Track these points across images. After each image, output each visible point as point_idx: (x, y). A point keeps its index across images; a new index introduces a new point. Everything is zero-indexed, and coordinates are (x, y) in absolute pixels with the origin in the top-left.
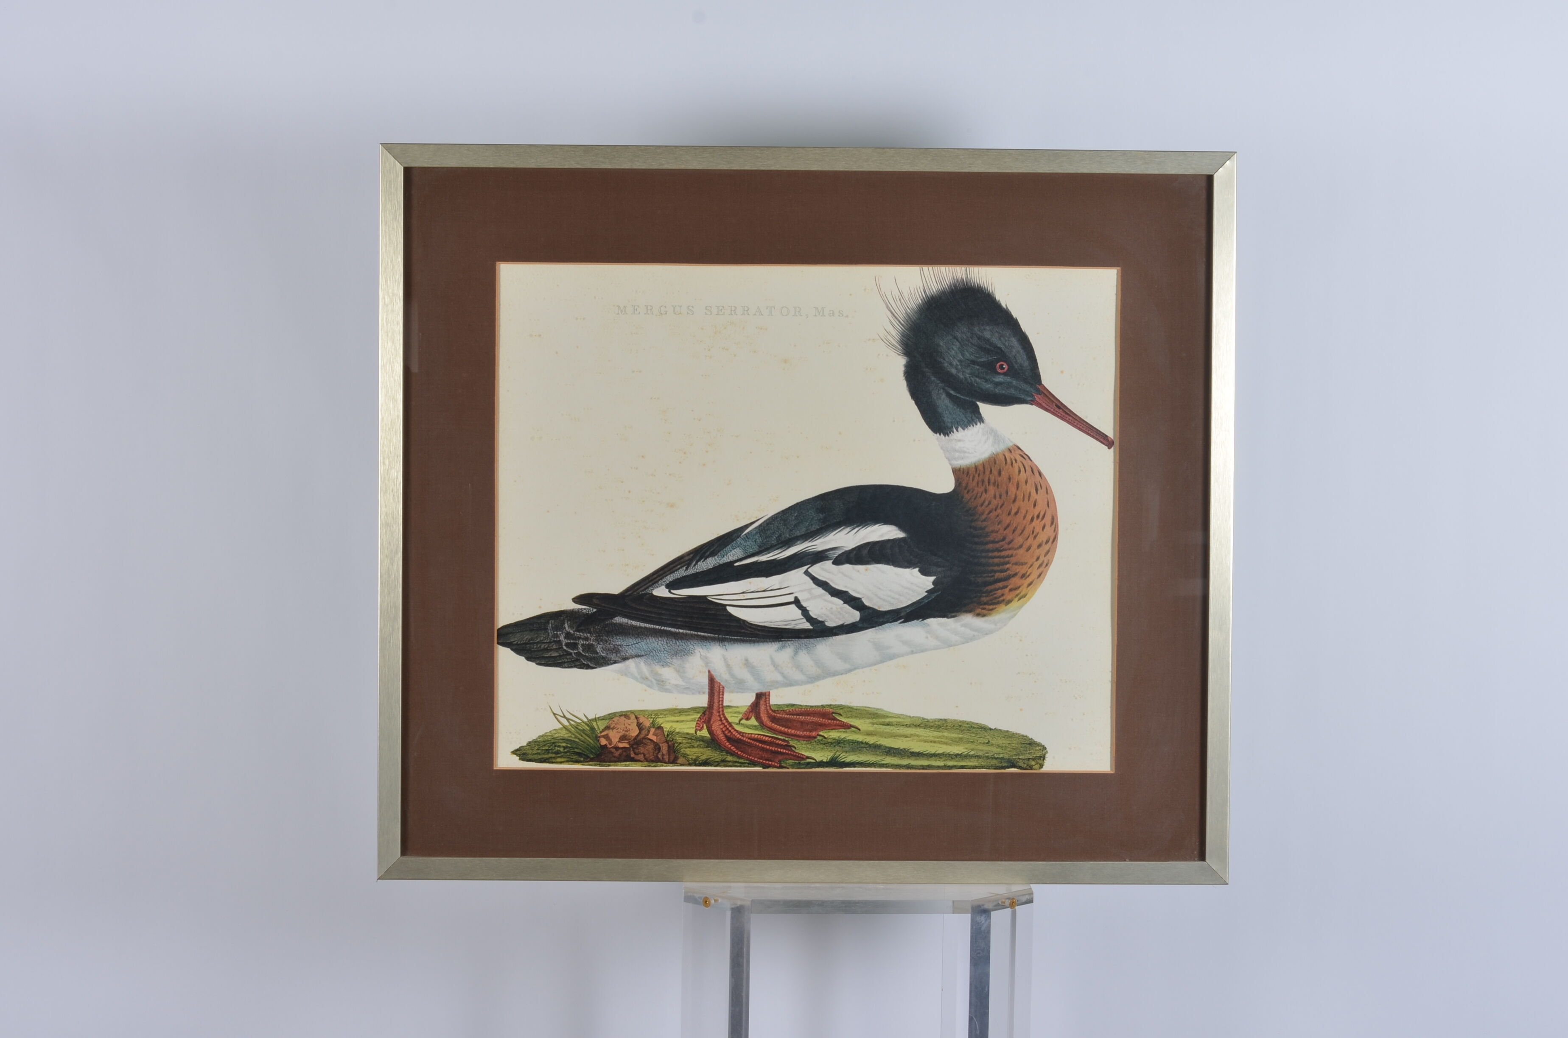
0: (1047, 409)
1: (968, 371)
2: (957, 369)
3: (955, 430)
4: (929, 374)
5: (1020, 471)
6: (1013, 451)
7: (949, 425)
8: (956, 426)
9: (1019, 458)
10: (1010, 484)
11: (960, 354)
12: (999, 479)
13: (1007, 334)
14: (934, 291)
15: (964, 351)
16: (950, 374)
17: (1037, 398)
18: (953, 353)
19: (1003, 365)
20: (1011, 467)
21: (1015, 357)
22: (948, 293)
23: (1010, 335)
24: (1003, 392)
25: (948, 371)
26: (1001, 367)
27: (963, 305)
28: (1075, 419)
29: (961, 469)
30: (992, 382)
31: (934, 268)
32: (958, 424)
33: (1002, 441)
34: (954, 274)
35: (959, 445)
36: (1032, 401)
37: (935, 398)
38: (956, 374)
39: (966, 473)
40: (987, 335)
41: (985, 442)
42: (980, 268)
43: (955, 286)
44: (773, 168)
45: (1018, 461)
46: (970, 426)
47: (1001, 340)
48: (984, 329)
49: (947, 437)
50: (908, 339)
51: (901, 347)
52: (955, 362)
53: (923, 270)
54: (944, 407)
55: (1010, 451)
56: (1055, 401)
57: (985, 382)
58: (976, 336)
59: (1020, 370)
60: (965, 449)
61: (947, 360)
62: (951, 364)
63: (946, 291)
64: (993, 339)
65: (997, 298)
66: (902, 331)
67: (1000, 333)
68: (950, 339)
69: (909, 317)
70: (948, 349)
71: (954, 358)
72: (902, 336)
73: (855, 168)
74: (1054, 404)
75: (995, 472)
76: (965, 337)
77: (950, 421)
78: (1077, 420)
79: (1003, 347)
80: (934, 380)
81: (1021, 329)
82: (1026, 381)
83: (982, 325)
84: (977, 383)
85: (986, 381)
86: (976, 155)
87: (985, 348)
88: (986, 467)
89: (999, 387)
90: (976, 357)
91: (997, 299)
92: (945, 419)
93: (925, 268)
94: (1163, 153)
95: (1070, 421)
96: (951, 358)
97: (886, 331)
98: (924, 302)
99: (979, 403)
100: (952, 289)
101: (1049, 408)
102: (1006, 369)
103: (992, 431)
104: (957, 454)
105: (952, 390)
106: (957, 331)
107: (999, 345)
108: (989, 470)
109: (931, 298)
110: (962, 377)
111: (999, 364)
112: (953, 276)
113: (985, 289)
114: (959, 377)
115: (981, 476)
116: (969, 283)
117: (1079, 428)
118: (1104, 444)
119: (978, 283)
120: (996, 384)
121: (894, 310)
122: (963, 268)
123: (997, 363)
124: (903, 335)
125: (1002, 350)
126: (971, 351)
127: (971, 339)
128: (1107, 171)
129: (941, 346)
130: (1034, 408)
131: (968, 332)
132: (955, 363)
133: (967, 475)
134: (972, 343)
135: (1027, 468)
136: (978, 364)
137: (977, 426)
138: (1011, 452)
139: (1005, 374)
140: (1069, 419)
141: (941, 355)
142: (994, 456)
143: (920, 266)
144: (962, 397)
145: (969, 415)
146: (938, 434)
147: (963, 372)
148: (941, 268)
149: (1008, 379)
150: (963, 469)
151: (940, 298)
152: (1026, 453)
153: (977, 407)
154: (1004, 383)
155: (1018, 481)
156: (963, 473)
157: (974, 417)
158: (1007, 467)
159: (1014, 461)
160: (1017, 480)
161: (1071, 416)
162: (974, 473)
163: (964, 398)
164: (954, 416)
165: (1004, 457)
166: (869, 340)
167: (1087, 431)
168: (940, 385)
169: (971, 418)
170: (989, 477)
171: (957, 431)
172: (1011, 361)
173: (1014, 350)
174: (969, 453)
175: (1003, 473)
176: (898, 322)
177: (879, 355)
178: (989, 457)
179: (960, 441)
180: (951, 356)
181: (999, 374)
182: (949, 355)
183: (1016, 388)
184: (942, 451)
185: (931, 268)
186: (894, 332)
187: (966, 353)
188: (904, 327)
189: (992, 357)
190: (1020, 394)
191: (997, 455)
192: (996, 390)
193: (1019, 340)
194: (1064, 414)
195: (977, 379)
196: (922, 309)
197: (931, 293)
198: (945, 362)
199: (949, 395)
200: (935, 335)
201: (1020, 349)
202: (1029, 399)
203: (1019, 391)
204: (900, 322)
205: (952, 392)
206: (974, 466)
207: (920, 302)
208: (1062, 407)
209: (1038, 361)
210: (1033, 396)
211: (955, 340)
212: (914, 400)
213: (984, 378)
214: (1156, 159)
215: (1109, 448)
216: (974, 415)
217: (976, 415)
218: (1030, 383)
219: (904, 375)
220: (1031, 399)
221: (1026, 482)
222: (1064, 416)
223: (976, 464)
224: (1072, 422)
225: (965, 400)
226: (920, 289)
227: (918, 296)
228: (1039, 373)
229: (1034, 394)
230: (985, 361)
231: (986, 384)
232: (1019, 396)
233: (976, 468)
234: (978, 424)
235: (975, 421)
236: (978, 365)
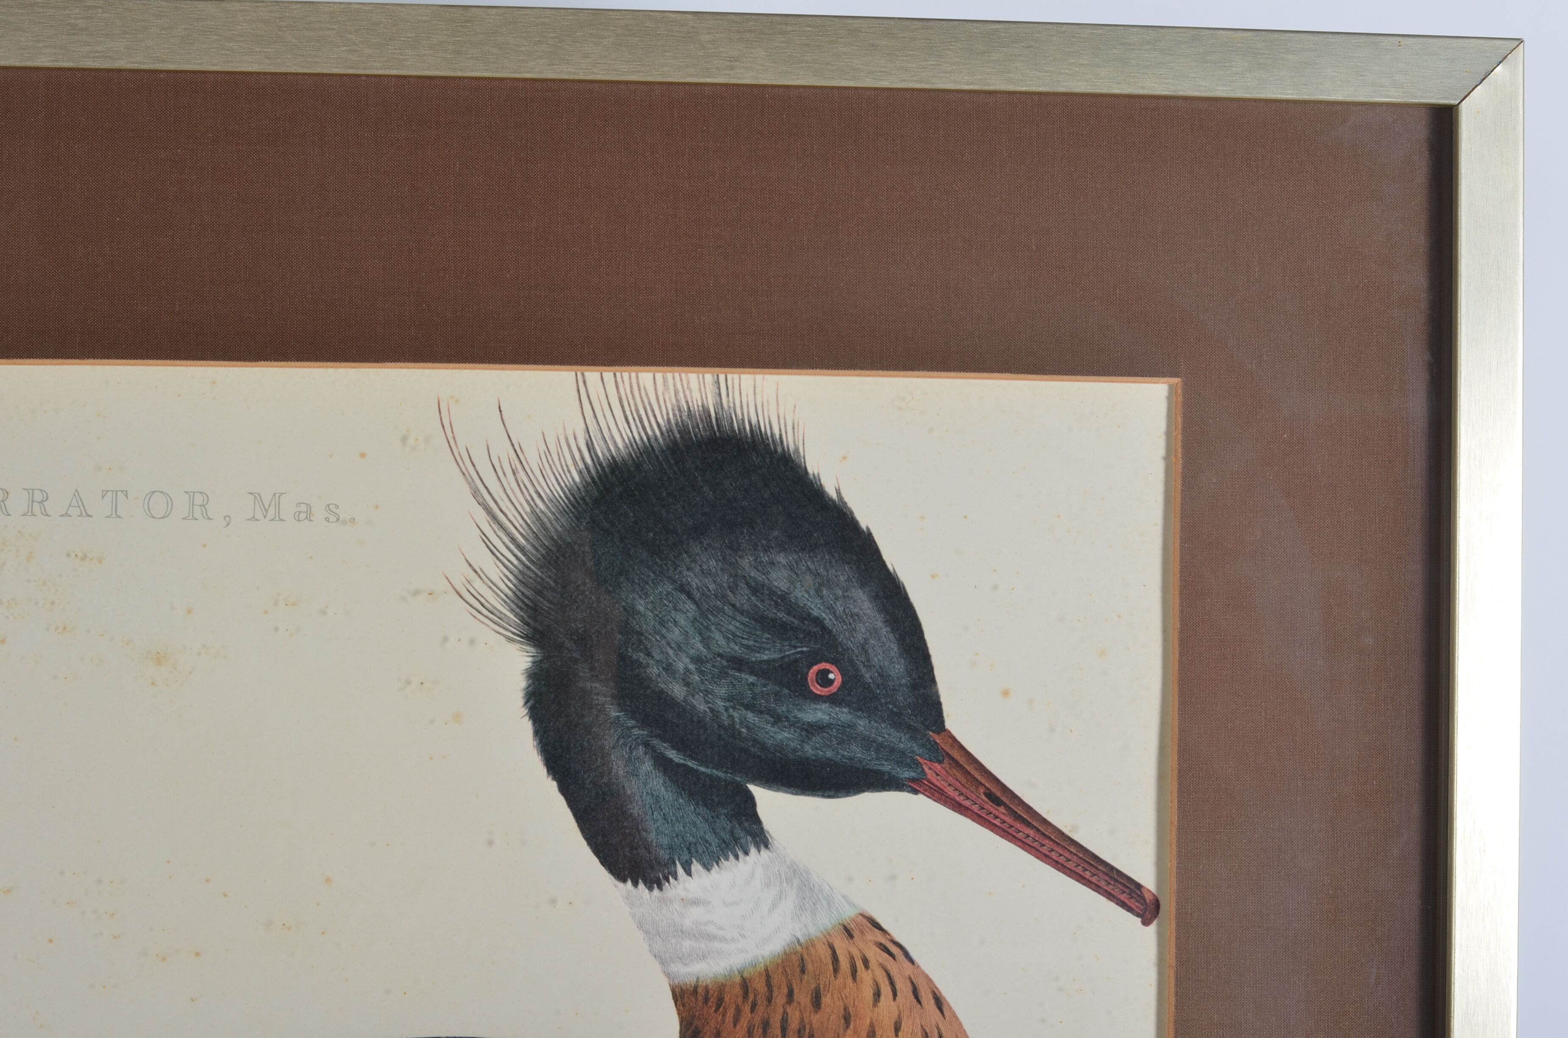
0: (960, 805)
1: (722, 691)
2: (687, 684)
3: (680, 870)
4: (601, 699)
5: (877, 994)
6: (856, 934)
7: (664, 855)
8: (686, 857)
9: (875, 955)
10: (849, 1032)
11: (698, 638)
12: (816, 1019)
13: (842, 578)
14: (620, 445)
15: (707, 628)
16: (664, 700)
17: (932, 771)
18: (675, 634)
19: (829, 672)
20: (849, 980)
21: (863, 648)
22: (662, 451)
23: (849, 580)
24: (829, 754)
25: (662, 692)
26: (823, 679)
27: (706, 489)
28: (1044, 834)
29: (700, 990)
30: (795, 724)
31: (618, 374)
32: (690, 852)
33: (825, 903)
34: (681, 395)
35: (695, 914)
36: (913, 780)
37: (621, 773)
38: (685, 700)
39: (713, 1000)
40: (779, 579)
41: (774, 906)
42: (759, 377)
43: (684, 430)
44: (122, 64)
45: (873, 964)
46: (727, 859)
47: (822, 598)
48: (772, 563)
49: (656, 891)
50: (539, 593)
51: (516, 615)
52: (682, 664)
53: (584, 382)
54: (649, 800)
55: (848, 933)
56: (983, 781)
57: (773, 725)
58: (747, 584)
59: (878, 687)
60: (711, 929)
61: (657, 657)
62: (669, 668)
63: (655, 445)
64: (799, 595)
65: (812, 468)
66: (520, 567)
67: (817, 575)
68: (668, 593)
69: (543, 524)
70: (662, 623)
71: (680, 648)
72: (520, 581)
73: (377, 68)
74: (982, 790)
75: (803, 998)
76: (712, 587)
77: (665, 841)
78: (1049, 838)
79: (828, 619)
80: (618, 718)
81: (884, 563)
82: (896, 720)
83: (765, 551)
84: (748, 728)
85: (778, 719)
86: (750, 31)
87: (774, 620)
88: (775, 982)
89: (817, 740)
90: (748, 647)
91: (810, 470)
92: (652, 836)
93: (592, 375)
94: (1310, 37)
95: (1029, 841)
96: (671, 652)
97: (470, 565)
98: (589, 479)
99: (752, 788)
100: (675, 442)
101: (967, 803)
102: (837, 684)
103: (794, 871)
104: (687, 944)
105: (673, 748)
106: (689, 569)
107: (815, 613)
108: (786, 991)
109: (613, 471)
110: (702, 707)
111: (815, 668)
112: (678, 401)
113: (773, 441)
114: (694, 707)
115: (761, 1009)
116: (725, 423)
117: (1057, 862)
118: (1129, 909)
119: (754, 421)
120: (807, 731)
121: (496, 502)
122: (709, 378)
123: (809, 667)
124: (522, 579)
125: (824, 628)
126: (731, 627)
127: (730, 593)
128: (1143, 88)
129: (639, 613)
130: (921, 800)
131: (722, 570)
132: (680, 666)
133: (718, 1007)
134: (733, 606)
135: (898, 987)
136: (752, 668)
137: (748, 858)
138: (851, 936)
139: (833, 700)
140: (1028, 836)
141: (640, 642)
142: (799, 948)
143: (575, 367)
144: (703, 769)
145: (723, 823)
146: (629, 883)
147: (707, 692)
148: (640, 374)
149: (844, 715)
150: (707, 989)
151: (638, 466)
152: (898, 939)
153: (750, 800)
154: (829, 725)
155: (872, 1025)
156: (706, 1000)
157: (739, 832)
158: (840, 980)
159: (860, 965)
160: (868, 1021)
161: (1033, 827)
162: (740, 1000)
163: (709, 771)
164: (679, 827)
165: (829, 952)
166: (416, 593)
167: (1079, 870)
168: (636, 731)
169: (732, 833)
170: (785, 1012)
171: (689, 873)
172: (851, 661)
173: (861, 628)
174: (723, 939)
175: (826, 1000)
176: (506, 540)
177: (446, 639)
178: (785, 953)
179: (696, 902)
180: (669, 644)
181: (817, 698)
182: (664, 642)
183: (867, 742)
184: (640, 935)
185: (612, 374)
186: (495, 571)
187: (717, 635)
188: (525, 554)
189: (795, 647)
190: (878, 759)
191: (810, 944)
192: (807, 748)
193: (875, 598)
194: (1009, 820)
195: (750, 716)
196: (583, 499)
197: (609, 450)
198: (651, 662)
199: (663, 764)
200: (622, 579)
201: (879, 624)
202: (906, 774)
203: (877, 751)
204: (513, 540)
205: (673, 755)
206: (738, 979)
207: (577, 479)
208: (1004, 799)
209: (935, 661)
210: (918, 764)
211: (683, 597)
212: (554, 779)
213: (770, 712)
214: (1290, 57)
215: (1146, 923)
216: (740, 824)
217: (746, 824)
218: (909, 727)
219: (526, 703)
220: (913, 774)
221: (897, 1029)
222: (1011, 826)
223: (745, 975)
224: (1035, 844)
225: (710, 777)
226: (575, 438)
227: (570, 462)
228: (938, 697)
229: (921, 761)
230: (774, 660)
231: (775, 729)
232: (875, 765)
233: (745, 985)
234: (753, 850)
235: (742, 841)
236: (752, 673)
